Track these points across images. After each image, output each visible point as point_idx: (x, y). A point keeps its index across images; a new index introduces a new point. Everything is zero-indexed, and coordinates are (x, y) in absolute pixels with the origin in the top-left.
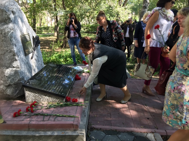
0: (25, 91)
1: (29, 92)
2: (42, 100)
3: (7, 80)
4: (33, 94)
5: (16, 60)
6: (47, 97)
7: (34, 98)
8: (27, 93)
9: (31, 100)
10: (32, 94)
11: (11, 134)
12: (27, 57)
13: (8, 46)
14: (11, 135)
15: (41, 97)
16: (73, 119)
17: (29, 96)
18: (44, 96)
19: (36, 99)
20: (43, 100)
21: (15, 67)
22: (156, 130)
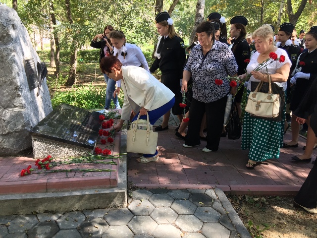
0: (33, 141)
1: (39, 143)
2: (58, 153)
3: (5, 126)
4: (46, 145)
5: (19, 96)
6: (67, 150)
7: (46, 151)
8: (37, 145)
9: (42, 154)
10: (44, 145)
11: (20, 198)
12: (32, 92)
13: (7, 75)
14: (21, 200)
15: (57, 149)
16: (108, 173)
17: (39, 148)
18: (62, 148)
19: (50, 152)
20: (60, 154)
21: (18, 107)
22: (217, 185)
